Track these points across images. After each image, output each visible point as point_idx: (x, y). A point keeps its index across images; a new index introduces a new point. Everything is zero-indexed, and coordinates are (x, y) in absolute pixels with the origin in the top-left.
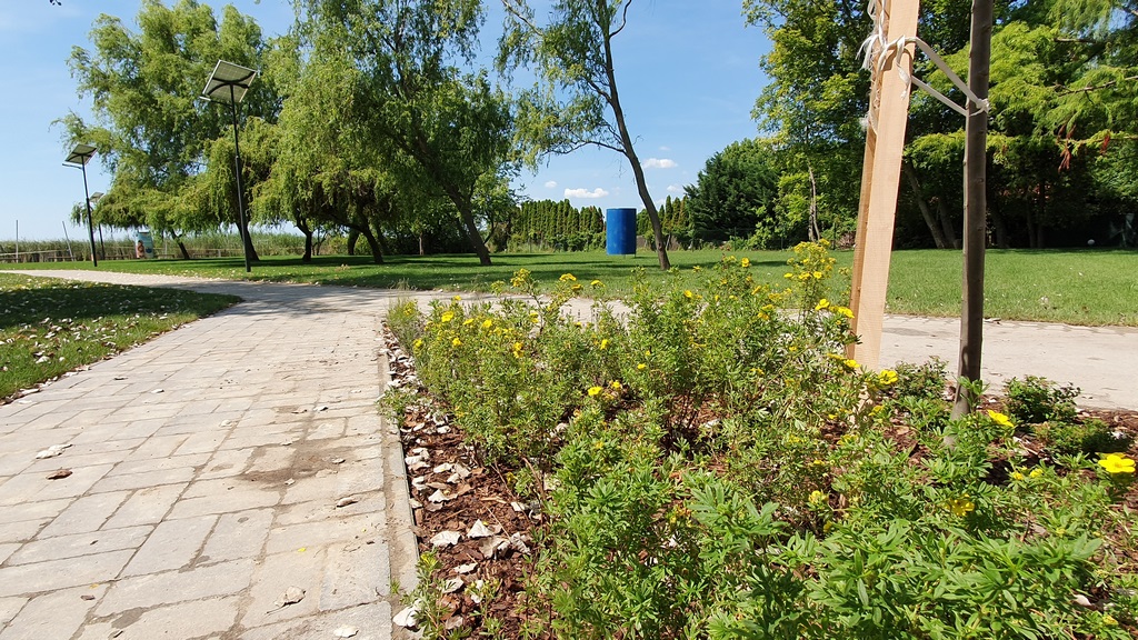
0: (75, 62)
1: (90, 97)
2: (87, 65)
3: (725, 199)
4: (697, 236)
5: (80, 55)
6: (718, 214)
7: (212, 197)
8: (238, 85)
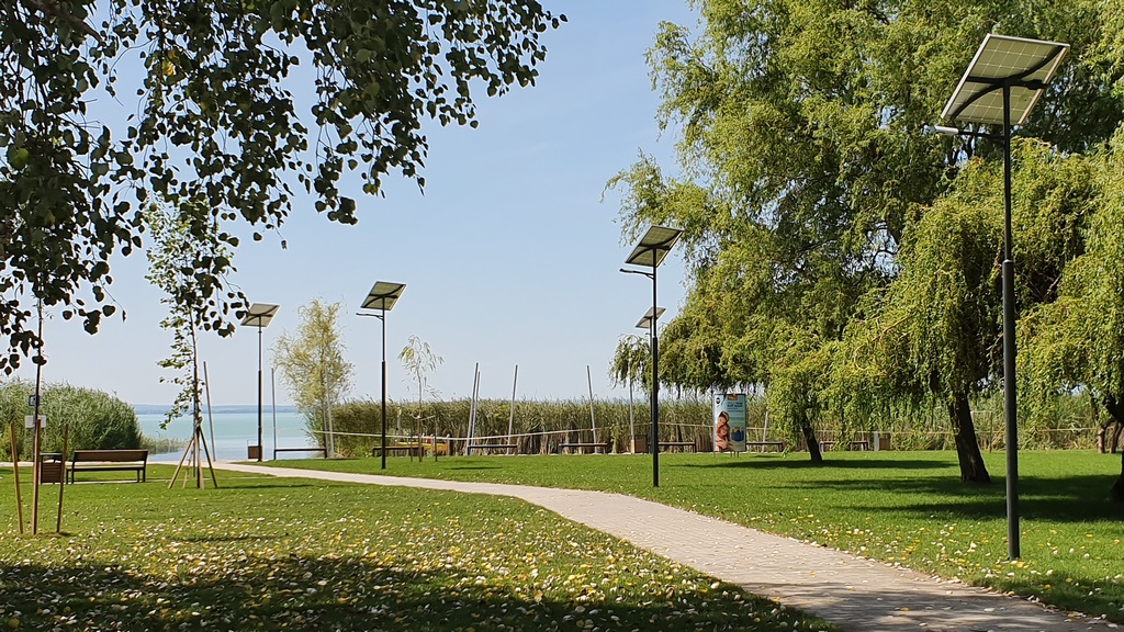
0: (660, 55)
1: (679, 124)
2: (682, 59)
5: (671, 39)
7: (916, 343)
8: (1021, 84)
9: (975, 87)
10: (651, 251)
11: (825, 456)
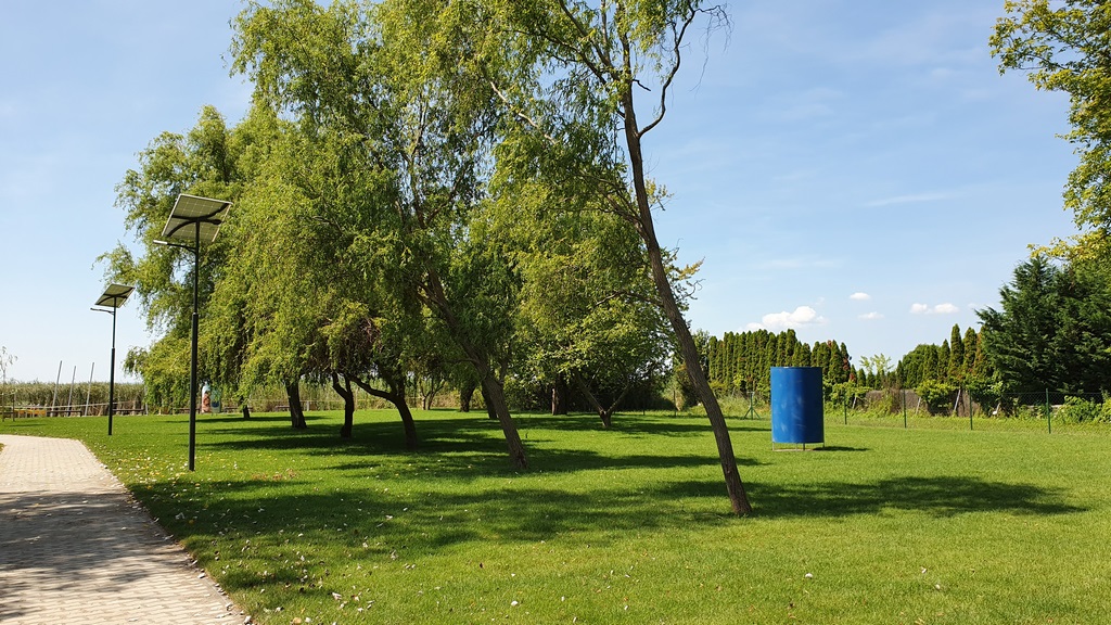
2: (139, 191)
3: (1051, 332)
4: (1009, 393)
6: (1039, 357)
8: (208, 221)
9: (179, 222)
10: (114, 298)
11: (252, 415)
